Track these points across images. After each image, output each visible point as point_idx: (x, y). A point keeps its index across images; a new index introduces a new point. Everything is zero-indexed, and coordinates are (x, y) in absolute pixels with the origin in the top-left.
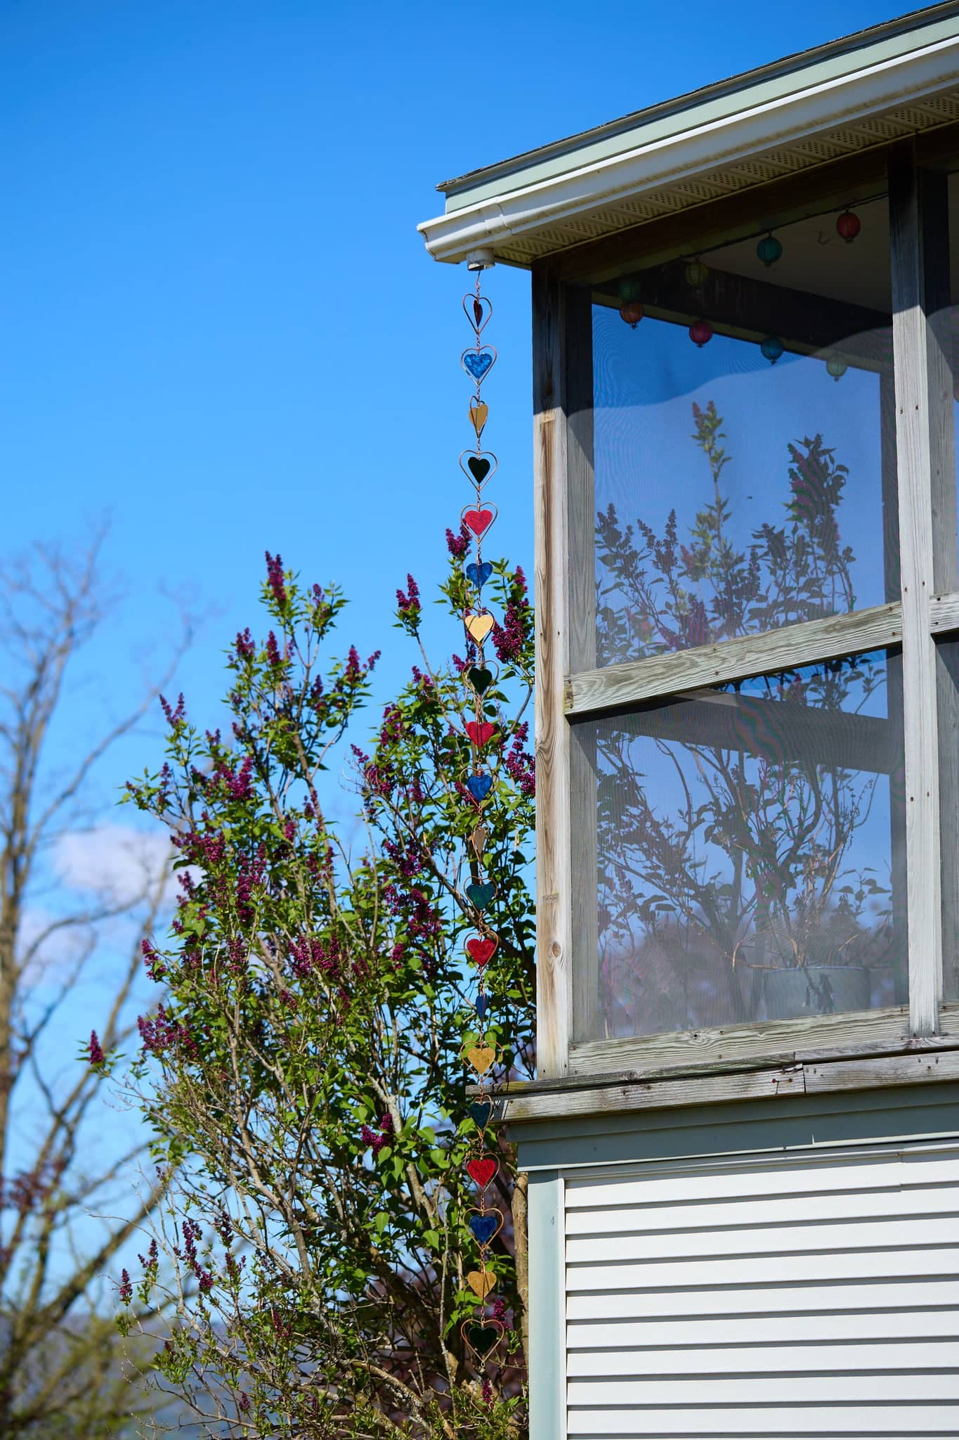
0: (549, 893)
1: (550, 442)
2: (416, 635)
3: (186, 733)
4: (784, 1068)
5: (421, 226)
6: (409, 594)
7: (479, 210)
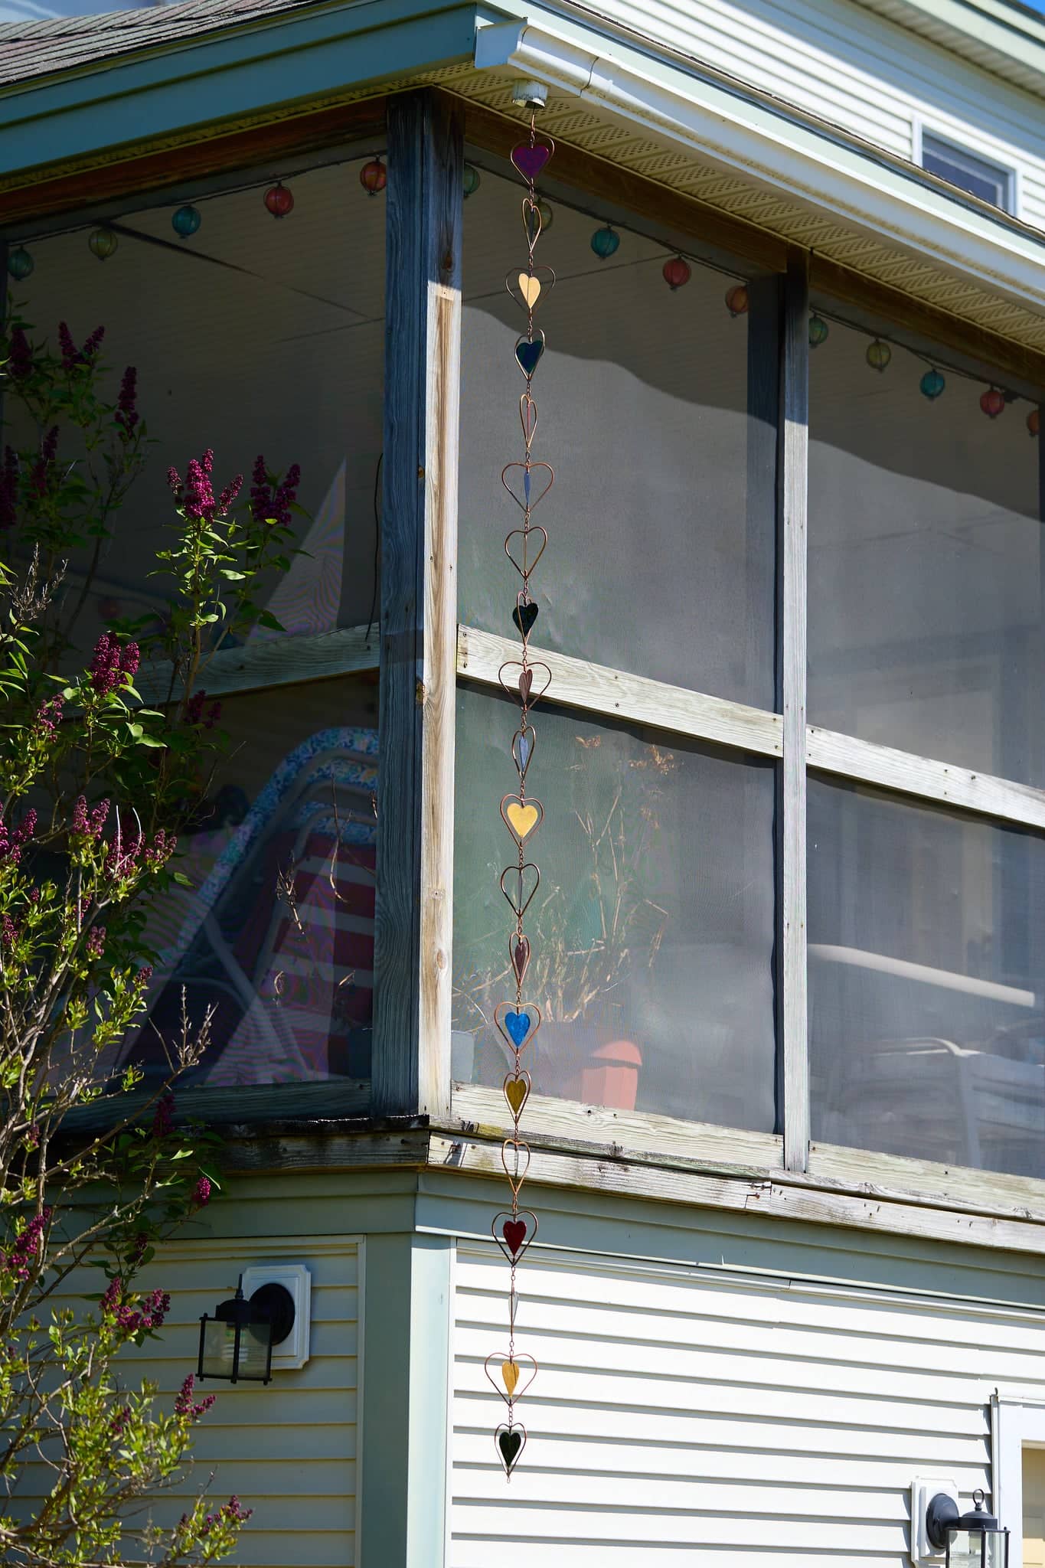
0: (434, 887)
4: (754, 1182)
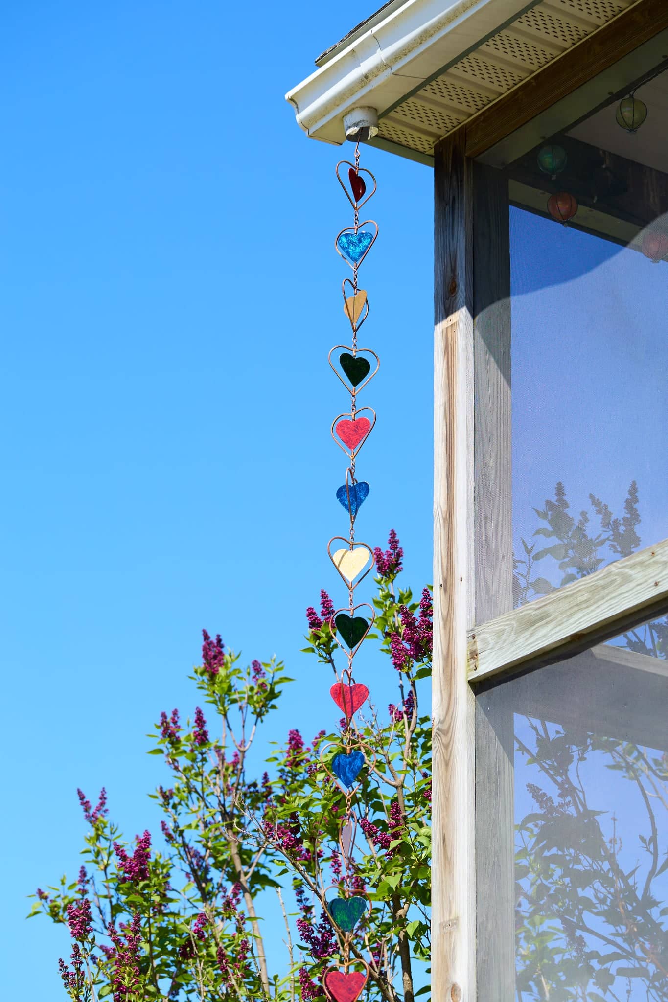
0: (447, 918)
1: (453, 355)
2: (331, 661)
3: (107, 831)
5: (288, 95)
6: (323, 614)
7: (353, 51)
